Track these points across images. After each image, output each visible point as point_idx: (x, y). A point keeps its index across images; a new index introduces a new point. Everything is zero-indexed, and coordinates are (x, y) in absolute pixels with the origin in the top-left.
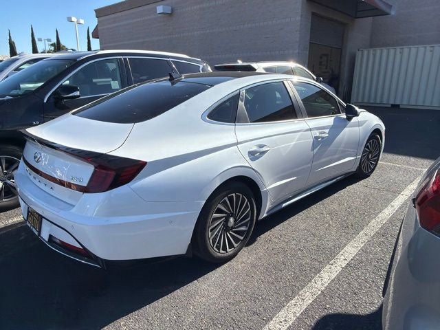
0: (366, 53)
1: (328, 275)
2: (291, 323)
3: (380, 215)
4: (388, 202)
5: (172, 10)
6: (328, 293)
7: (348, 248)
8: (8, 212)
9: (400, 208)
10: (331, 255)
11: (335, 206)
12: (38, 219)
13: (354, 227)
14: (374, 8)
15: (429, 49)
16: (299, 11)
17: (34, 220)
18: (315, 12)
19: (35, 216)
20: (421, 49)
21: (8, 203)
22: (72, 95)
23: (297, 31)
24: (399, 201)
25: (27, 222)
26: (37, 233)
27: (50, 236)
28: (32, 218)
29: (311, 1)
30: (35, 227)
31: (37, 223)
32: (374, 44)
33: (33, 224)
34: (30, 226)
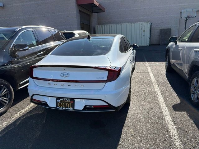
0: (99, 26)
1: (160, 97)
2: (168, 110)
4: (149, 75)
5: (3, 6)
6: (166, 102)
8: (3, 115)
9: (154, 76)
10: (154, 93)
12: (70, 103)
13: (150, 84)
14: (100, 9)
15: (120, 25)
16: (75, 9)
17: (65, 104)
18: (80, 9)
19: (67, 102)
20: (118, 25)
21: (2, 111)
22: (25, 49)
23: (75, 17)
24: (151, 74)
25: (58, 108)
26: (72, 109)
27: (86, 106)
28: (63, 104)
29: (79, 5)
30: (67, 107)
31: (70, 105)
32: (99, 24)
33: (65, 106)
34: (62, 108)
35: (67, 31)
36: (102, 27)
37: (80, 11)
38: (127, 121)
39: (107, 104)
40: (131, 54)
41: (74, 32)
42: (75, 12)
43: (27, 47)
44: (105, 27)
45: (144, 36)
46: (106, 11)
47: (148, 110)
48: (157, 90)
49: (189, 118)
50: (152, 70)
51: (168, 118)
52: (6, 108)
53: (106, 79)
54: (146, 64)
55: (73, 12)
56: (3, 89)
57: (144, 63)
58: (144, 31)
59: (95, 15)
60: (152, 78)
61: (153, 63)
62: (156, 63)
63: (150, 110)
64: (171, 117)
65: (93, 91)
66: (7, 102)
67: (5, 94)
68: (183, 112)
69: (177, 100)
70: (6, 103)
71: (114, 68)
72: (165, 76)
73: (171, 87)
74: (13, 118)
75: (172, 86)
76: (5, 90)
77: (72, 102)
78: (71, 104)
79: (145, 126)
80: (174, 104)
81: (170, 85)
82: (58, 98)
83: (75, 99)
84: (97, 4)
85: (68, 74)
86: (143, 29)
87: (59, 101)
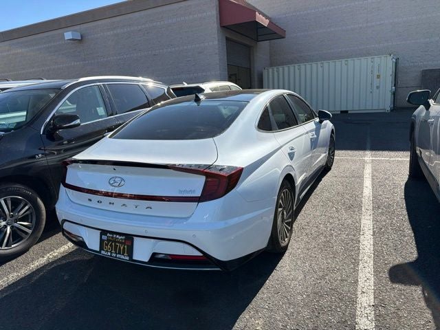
0: (270, 70)
1: (367, 242)
2: (373, 279)
3: (364, 195)
4: (361, 184)
5: (82, 37)
6: (377, 255)
7: (363, 221)
8: (19, 258)
9: (373, 187)
10: (358, 230)
11: (326, 194)
12: (124, 244)
13: (354, 206)
14: (273, 33)
15: (319, 65)
16: (216, 36)
17: (116, 246)
18: (228, 36)
19: (118, 242)
20: (314, 66)
21: (18, 248)
22: (72, 123)
23: (216, 54)
24: (368, 183)
25: (103, 252)
26: (127, 258)
27: (154, 254)
28: (111, 246)
29: (224, 27)
30: (119, 253)
31: (124, 248)
32: (273, 64)
33: (115, 250)
34: (109, 254)
35: (188, 84)
36: (278, 71)
37: (227, 39)
38: (259, 295)
40: (307, 133)
41: (202, 86)
42: (216, 43)
43: (78, 121)
44: (283, 69)
45: (378, 87)
46: (287, 36)
47: (321, 274)
48: (367, 223)
49: (423, 304)
50: (374, 170)
51: (366, 300)
52: (27, 243)
53: (198, 194)
54: (364, 156)
55: (211, 41)
56: (22, 205)
57: (361, 152)
58: (378, 77)
59: (264, 46)
60: (367, 191)
61: (386, 153)
62: (392, 153)
63: (327, 275)
64: (375, 298)
65: (171, 220)
66: (30, 231)
67: (27, 216)
68: (413, 288)
69: (410, 253)
70: (26, 233)
72: (403, 187)
73: (407, 217)
74: (32, 266)
75: (409, 216)
76: (27, 207)
77: (128, 243)
78: (126, 247)
79: (298, 313)
80: (397, 262)
81: (405, 212)
82: (104, 232)
83: (135, 238)
84: (265, 22)
85: (122, 179)
86: (376, 73)
87: (104, 237)
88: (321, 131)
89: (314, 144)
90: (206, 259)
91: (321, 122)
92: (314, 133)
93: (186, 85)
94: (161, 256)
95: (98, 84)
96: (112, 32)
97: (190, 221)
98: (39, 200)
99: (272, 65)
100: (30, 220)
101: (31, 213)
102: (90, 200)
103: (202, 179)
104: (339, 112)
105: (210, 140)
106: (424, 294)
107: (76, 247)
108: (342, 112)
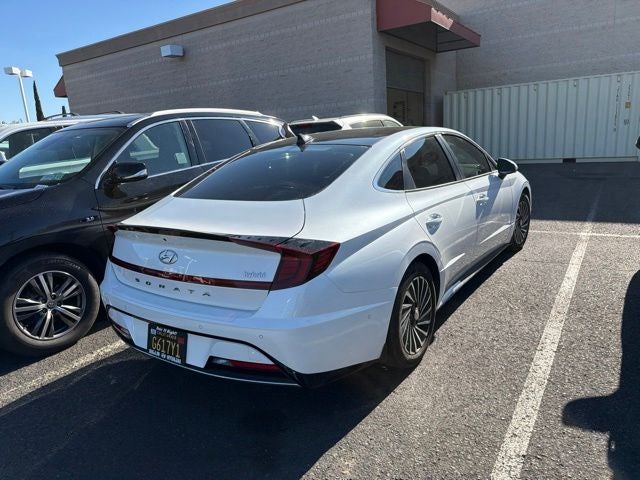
0: (455, 96)
1: (544, 362)
2: (535, 417)
3: (561, 290)
4: (562, 274)
5: (184, 53)
6: (554, 380)
7: (547, 330)
8: (63, 353)
9: (579, 279)
10: (534, 342)
11: (502, 287)
12: (176, 341)
13: (539, 308)
14: (460, 39)
15: (532, 87)
16: (371, 45)
17: (167, 344)
18: (388, 45)
19: (170, 339)
20: (524, 89)
21: (61, 339)
22: (137, 175)
23: (370, 72)
24: (573, 271)
25: (151, 351)
26: (179, 361)
27: (211, 359)
28: (161, 343)
29: (383, 32)
30: (170, 354)
31: (176, 347)
33: (166, 350)
34: (158, 354)
35: (320, 118)
36: (466, 98)
37: (388, 50)
38: (360, 427)
39: (271, 363)
40: (472, 193)
41: (338, 121)
42: (370, 56)
43: (144, 172)
44: (475, 95)
45: (626, 122)
46: (482, 43)
47: (459, 403)
48: (552, 333)
49: (603, 460)
50: (590, 252)
51: (515, 446)
52: (74, 333)
53: (270, 278)
54: (581, 230)
55: (363, 52)
56: (67, 283)
57: (577, 224)
58: (628, 105)
59: (446, 62)
60: (568, 285)
61: (618, 226)
62: (627, 227)
63: (467, 406)
64: (529, 445)
65: (233, 313)
66: (78, 318)
67: (75, 297)
68: (595, 435)
69: (608, 382)
70: (74, 320)
71: (302, 246)
72: (628, 282)
73: (619, 327)
74: (76, 364)
75: (623, 326)
76: (74, 286)
77: (181, 341)
78: (178, 346)
79: (409, 456)
80: (582, 395)
81: (619, 319)
82: (152, 325)
83: (189, 335)
84: (446, 23)
85: (175, 254)
86: (624, 100)
87: (153, 332)
88: (501, 190)
89: (484, 209)
90: (278, 370)
91: (502, 176)
92: (486, 193)
93: (316, 120)
94: (221, 362)
95: (179, 119)
96: (224, 45)
97: (256, 315)
98: (90, 277)
99: (459, 88)
100: (79, 304)
101: (80, 295)
102: (138, 280)
103: (276, 258)
104: (561, 161)
105: (299, 202)
106: (609, 446)
107: (127, 347)
108: (565, 160)
